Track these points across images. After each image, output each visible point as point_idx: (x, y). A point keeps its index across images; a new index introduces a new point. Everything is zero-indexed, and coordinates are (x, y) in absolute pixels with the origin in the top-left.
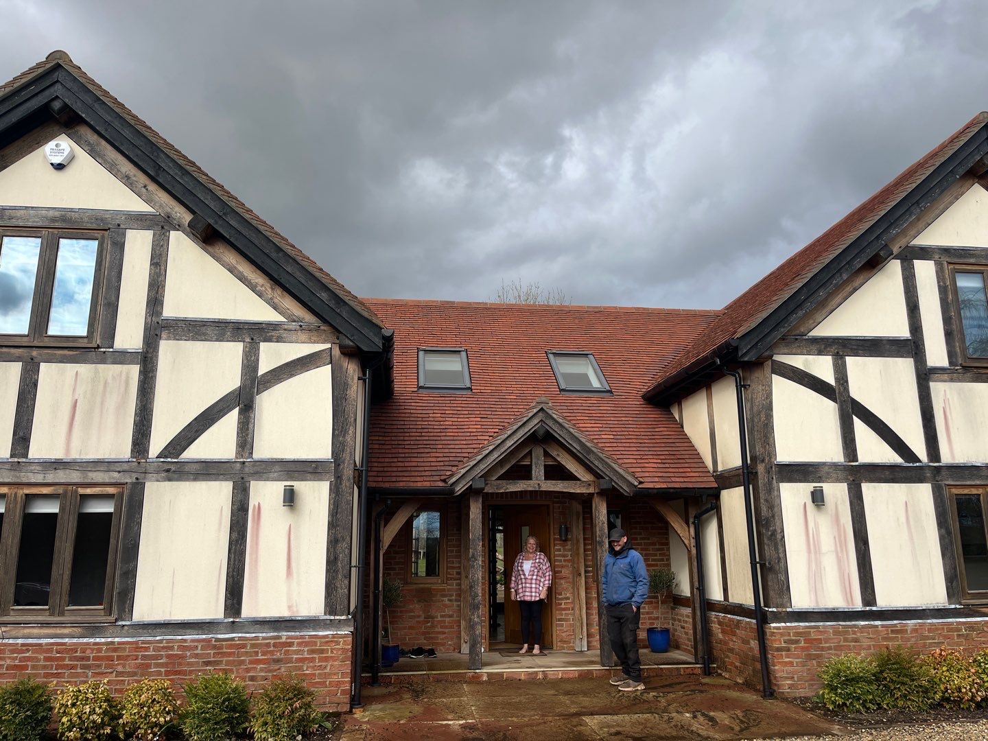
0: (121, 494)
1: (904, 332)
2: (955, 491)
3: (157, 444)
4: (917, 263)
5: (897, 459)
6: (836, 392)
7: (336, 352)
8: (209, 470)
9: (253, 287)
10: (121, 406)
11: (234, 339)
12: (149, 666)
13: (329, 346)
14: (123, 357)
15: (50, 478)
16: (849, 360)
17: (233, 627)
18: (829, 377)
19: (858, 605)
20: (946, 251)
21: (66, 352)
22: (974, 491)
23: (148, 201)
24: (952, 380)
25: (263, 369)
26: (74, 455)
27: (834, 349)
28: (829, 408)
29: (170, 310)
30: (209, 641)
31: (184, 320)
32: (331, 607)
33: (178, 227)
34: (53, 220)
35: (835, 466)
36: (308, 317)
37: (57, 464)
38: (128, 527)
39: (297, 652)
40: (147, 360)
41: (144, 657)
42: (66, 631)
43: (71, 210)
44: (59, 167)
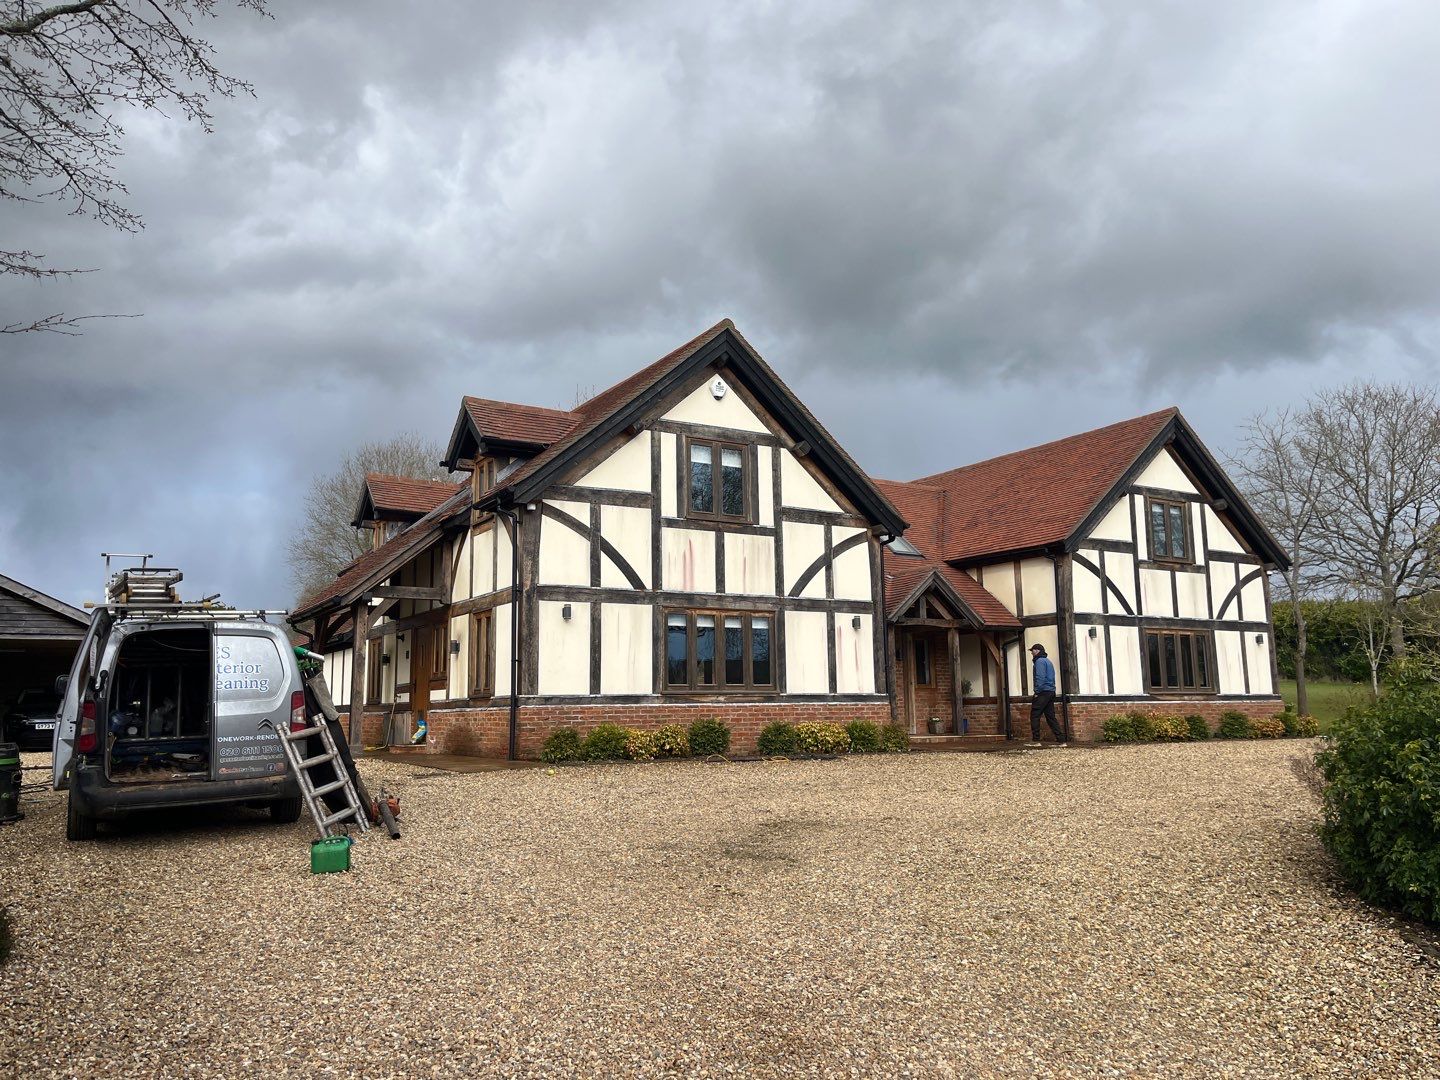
0: (773, 618)
1: (1129, 539)
2: (1148, 631)
3: (788, 588)
4: (1136, 496)
5: (1124, 613)
6: (1098, 571)
7: (870, 534)
8: (813, 605)
9: (825, 489)
10: (768, 564)
11: (819, 522)
12: (799, 719)
13: (865, 530)
14: (764, 531)
15: (737, 606)
16: (1105, 553)
17: (834, 698)
18: (1096, 563)
19: (1107, 694)
20: (1149, 490)
21: (736, 526)
22: (1155, 632)
23: (767, 426)
24: (1148, 568)
25: (835, 543)
26: (748, 592)
27: (1099, 546)
28: (1097, 581)
29: (786, 503)
30: (825, 706)
31: (793, 509)
32: (878, 690)
33: (784, 445)
34: (719, 435)
35: (1099, 615)
36: (854, 510)
37: (741, 598)
38: (779, 639)
39: (866, 713)
40: (776, 533)
41: (797, 714)
42: (756, 699)
43: (728, 429)
44: (718, 398)
